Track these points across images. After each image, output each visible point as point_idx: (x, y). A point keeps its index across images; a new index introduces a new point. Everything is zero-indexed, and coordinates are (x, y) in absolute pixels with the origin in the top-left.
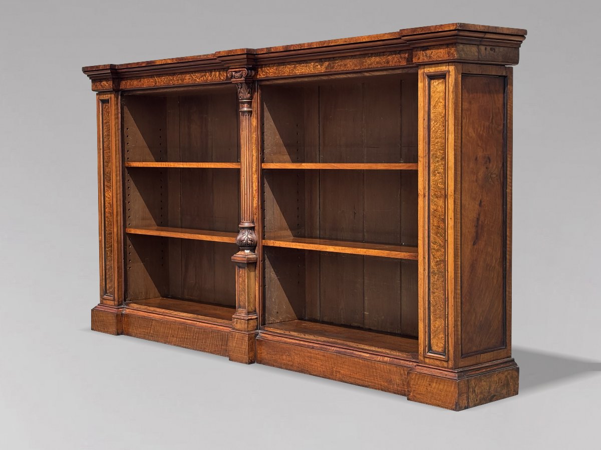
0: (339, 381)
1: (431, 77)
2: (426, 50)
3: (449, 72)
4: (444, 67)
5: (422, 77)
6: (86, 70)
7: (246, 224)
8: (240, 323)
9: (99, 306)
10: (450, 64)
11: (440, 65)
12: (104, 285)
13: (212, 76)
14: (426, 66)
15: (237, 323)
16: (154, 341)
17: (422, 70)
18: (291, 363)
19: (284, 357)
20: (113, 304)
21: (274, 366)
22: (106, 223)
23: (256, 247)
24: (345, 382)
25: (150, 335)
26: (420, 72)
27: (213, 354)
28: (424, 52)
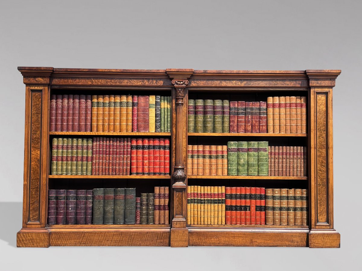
0: (256, 246)
1: (318, 93)
2: (318, 81)
3: (329, 91)
4: (327, 89)
5: (313, 92)
6: (20, 69)
7: (180, 166)
8: (180, 224)
9: (22, 230)
10: (330, 88)
11: (324, 88)
12: (28, 215)
13: (150, 82)
14: (315, 88)
15: (177, 224)
16: (86, 246)
17: (314, 90)
18: (218, 242)
19: (213, 239)
20: (40, 227)
21: (204, 246)
22: (32, 172)
23: (185, 179)
24: (261, 246)
25: (82, 243)
26: (312, 90)
27: (149, 246)
28: (316, 81)
